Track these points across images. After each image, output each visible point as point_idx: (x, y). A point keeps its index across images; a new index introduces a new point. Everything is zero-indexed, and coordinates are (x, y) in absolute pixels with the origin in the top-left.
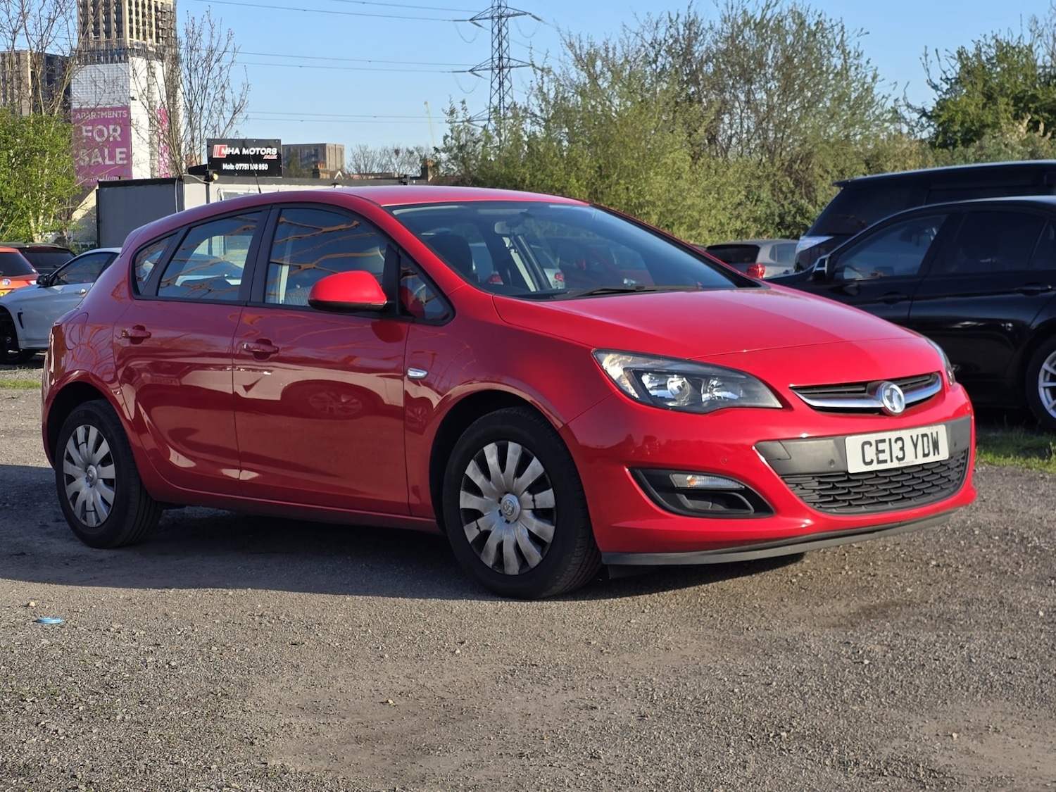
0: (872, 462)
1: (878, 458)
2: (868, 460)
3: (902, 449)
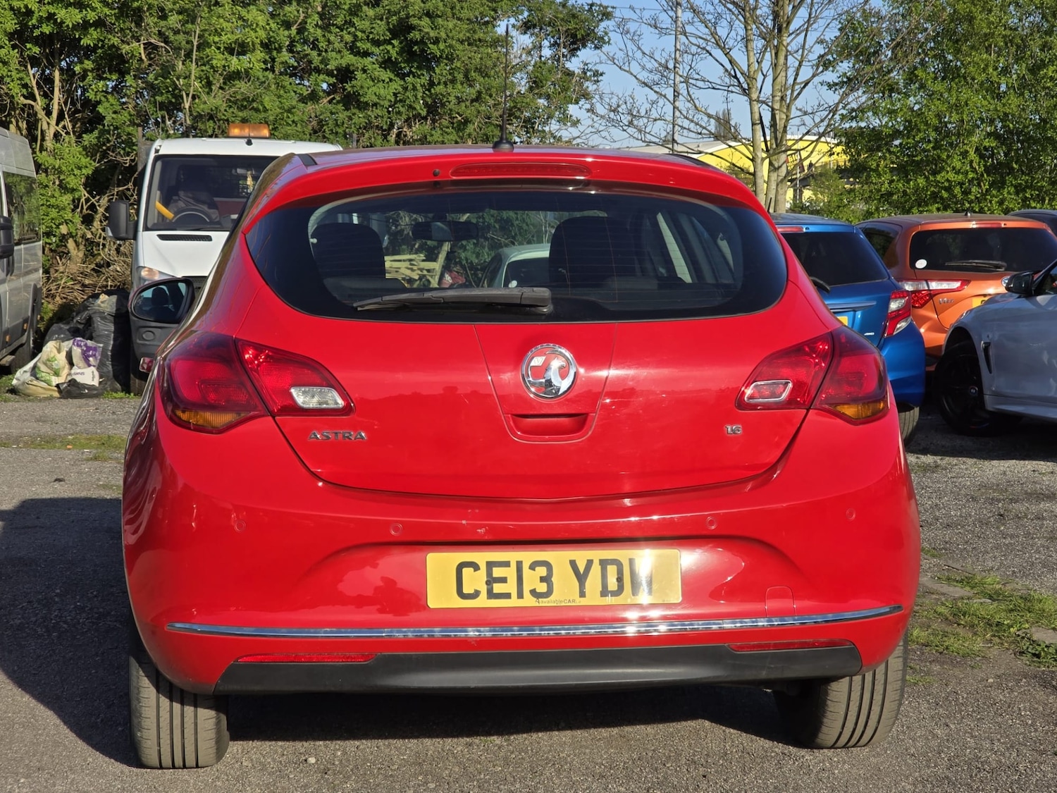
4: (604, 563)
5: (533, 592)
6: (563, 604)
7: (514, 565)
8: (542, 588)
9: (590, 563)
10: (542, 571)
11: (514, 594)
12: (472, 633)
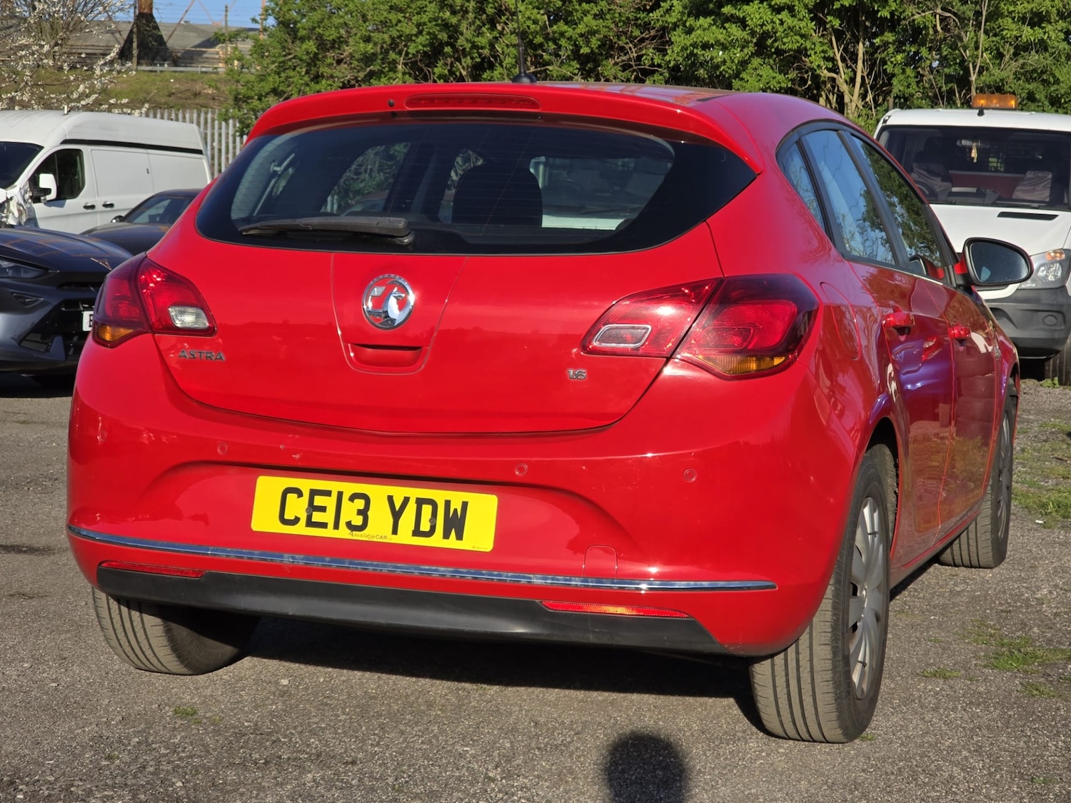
4: (420, 502)
5: (349, 525)
6: (375, 540)
7: (334, 495)
8: (358, 521)
9: (406, 500)
10: (360, 504)
11: (331, 525)
12: (287, 559)
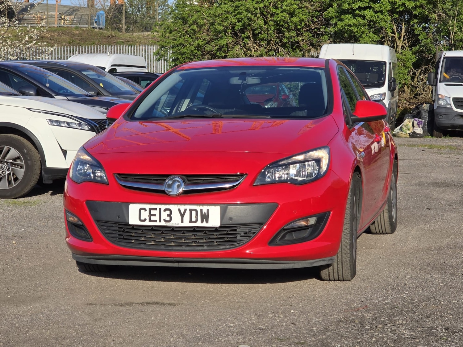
0: (145, 220)
1: (150, 219)
2: (142, 218)
3: (170, 215)
